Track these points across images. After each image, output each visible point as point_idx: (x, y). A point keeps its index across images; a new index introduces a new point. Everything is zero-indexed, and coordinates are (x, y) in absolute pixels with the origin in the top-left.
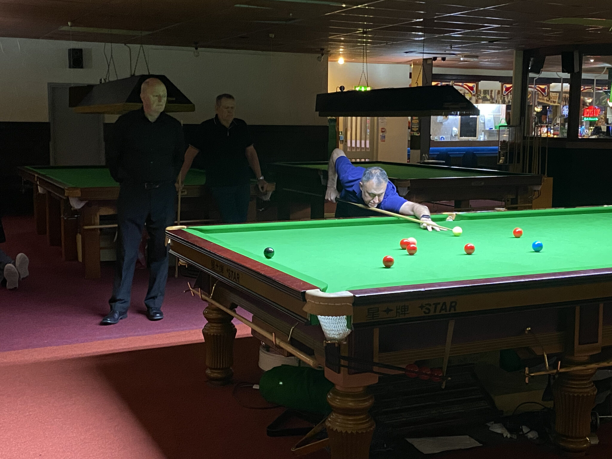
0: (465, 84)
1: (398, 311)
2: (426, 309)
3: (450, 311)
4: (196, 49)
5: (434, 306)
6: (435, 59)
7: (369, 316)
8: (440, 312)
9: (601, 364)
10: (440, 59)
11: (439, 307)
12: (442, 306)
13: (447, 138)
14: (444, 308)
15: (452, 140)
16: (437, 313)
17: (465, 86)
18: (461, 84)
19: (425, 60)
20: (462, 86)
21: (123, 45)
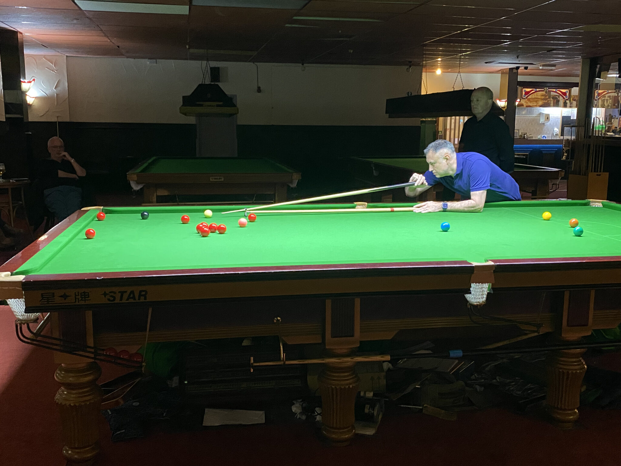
0: (558, 90)
1: (77, 297)
2: (111, 296)
3: (139, 299)
4: (303, 64)
5: (120, 294)
6: (518, 68)
7: (43, 301)
8: (128, 300)
9: (356, 358)
10: (523, 68)
11: (126, 296)
12: (130, 295)
13: (549, 137)
14: (132, 296)
15: (553, 139)
16: (124, 301)
17: (558, 92)
18: (554, 90)
19: (511, 69)
20: (555, 92)
21: (252, 63)
